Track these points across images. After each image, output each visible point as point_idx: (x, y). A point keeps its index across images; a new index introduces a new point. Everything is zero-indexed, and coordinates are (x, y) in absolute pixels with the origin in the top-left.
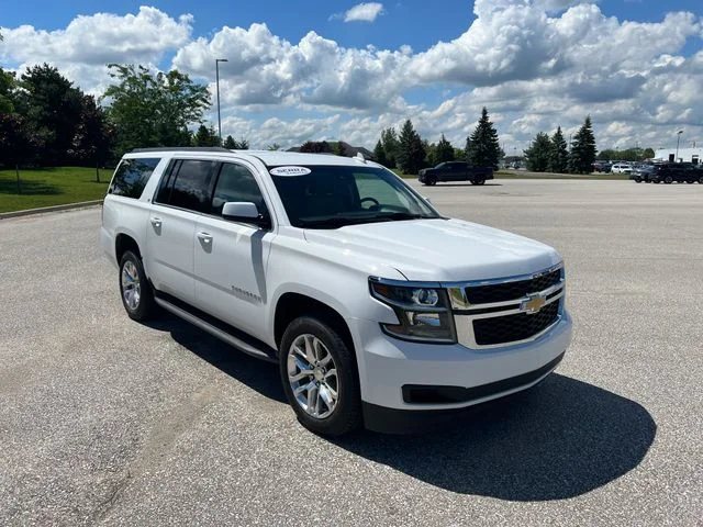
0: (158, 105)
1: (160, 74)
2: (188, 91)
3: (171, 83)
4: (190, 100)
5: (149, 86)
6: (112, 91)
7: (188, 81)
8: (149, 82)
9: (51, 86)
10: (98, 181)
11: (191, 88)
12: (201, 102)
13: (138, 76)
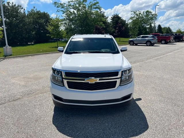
0: (142, 21)
1: (144, 12)
2: (151, 16)
3: (147, 14)
4: (151, 18)
5: (141, 16)
6: (131, 18)
7: (151, 13)
8: (140, 15)
9: (116, 19)
10: (120, 41)
11: (152, 14)
12: (154, 18)
13: (138, 13)
